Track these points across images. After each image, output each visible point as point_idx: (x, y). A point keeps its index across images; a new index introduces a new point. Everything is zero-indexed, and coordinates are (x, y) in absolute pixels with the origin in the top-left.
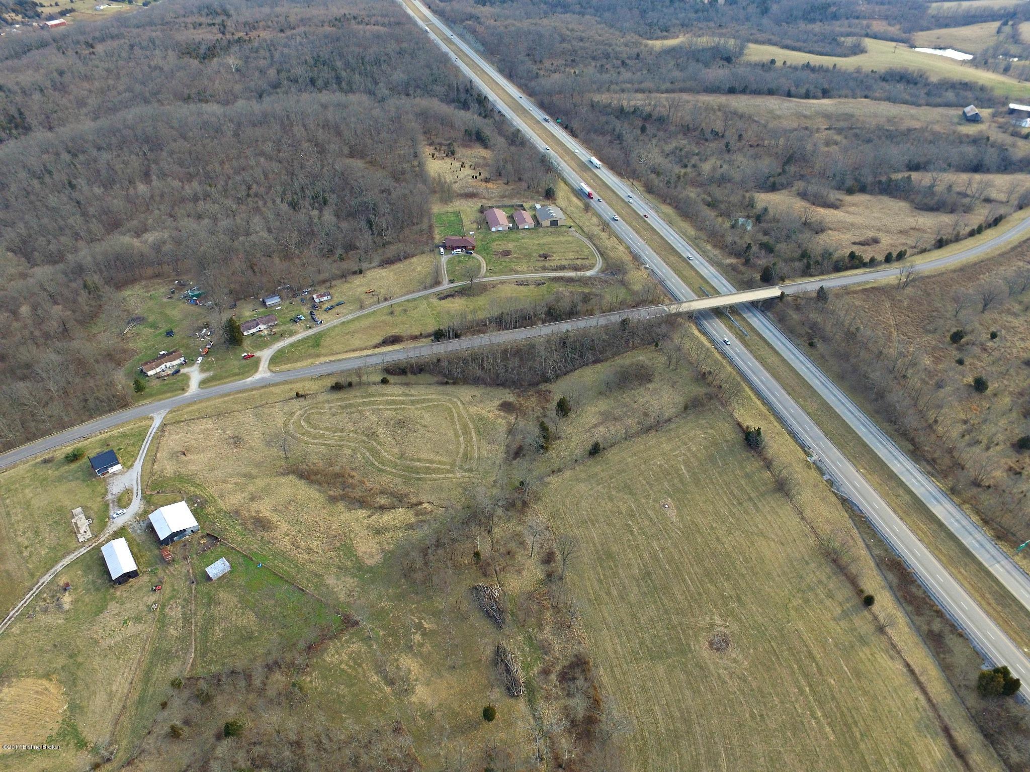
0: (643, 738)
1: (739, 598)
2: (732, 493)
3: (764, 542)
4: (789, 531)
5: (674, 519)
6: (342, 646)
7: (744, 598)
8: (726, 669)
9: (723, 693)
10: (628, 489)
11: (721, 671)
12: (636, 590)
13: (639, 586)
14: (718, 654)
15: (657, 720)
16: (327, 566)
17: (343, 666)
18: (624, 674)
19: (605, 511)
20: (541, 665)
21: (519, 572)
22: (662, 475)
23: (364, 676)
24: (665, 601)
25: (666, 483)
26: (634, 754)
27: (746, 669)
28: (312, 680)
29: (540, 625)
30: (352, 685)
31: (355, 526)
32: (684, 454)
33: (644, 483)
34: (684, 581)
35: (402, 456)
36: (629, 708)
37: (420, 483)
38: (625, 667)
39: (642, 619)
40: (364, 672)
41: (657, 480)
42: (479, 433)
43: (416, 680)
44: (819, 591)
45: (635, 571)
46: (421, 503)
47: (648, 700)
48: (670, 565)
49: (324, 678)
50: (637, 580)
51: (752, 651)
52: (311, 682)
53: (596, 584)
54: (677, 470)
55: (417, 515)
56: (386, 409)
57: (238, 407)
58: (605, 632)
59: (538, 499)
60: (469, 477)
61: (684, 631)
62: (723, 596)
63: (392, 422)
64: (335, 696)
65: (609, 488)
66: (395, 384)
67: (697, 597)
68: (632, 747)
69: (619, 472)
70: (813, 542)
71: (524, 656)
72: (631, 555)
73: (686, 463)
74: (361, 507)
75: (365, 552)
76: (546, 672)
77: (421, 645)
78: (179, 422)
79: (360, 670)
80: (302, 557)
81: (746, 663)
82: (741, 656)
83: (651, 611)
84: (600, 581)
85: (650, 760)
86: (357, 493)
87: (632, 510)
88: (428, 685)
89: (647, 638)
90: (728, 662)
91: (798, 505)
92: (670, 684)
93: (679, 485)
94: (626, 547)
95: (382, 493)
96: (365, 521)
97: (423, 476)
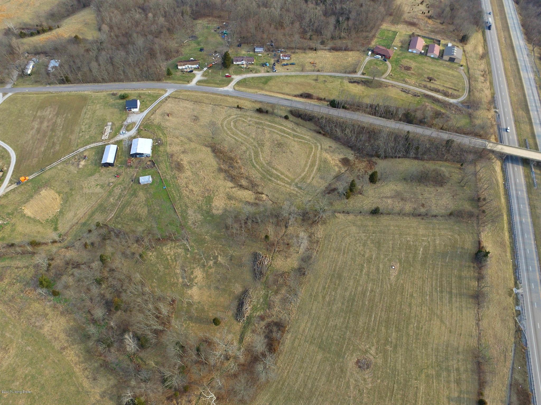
0: (283, 384)
1: (396, 346)
2: (441, 282)
3: (439, 323)
4: (461, 326)
5: (392, 278)
6: (174, 247)
7: (399, 348)
8: (356, 381)
9: (343, 392)
10: (379, 245)
11: (351, 380)
12: (340, 304)
13: (343, 304)
14: (358, 369)
15: (297, 381)
16: (194, 203)
17: (169, 257)
18: (299, 346)
19: (356, 250)
20: (262, 313)
21: (286, 257)
22: (405, 247)
23: (175, 267)
24: (351, 321)
25: (403, 254)
26: (272, 389)
27: (367, 388)
28: (151, 255)
29: (276, 292)
30: (166, 269)
31: (221, 189)
32: (429, 242)
33: (391, 246)
34: (371, 316)
35: (269, 163)
36: (288, 365)
37: (269, 182)
38: (302, 342)
39: (331, 322)
40: (176, 265)
41: (399, 248)
42: (319, 170)
43: (196, 284)
44: (452, 375)
45: (347, 294)
46: (262, 194)
47: (300, 368)
48: (369, 302)
49: (157, 258)
50: (344, 300)
51: (379, 381)
52: (151, 256)
53: (321, 288)
54: (416, 249)
55: (256, 199)
56: (278, 134)
57: (207, 101)
58: (306, 317)
59: (324, 223)
60: (297, 192)
61: (348, 344)
62: (387, 340)
63: (276, 142)
64: (156, 269)
65: (369, 238)
66: (292, 121)
67: (371, 330)
68: (275, 385)
69: (381, 232)
70: (473, 342)
71: (258, 303)
72: (351, 283)
73: (426, 249)
74: (231, 181)
75: (216, 206)
76: (262, 318)
77: (210, 267)
78: (176, 98)
79: (175, 263)
80: (185, 193)
81: (370, 385)
82: (370, 379)
83: (339, 321)
84: (324, 288)
85: (278, 398)
86: (234, 173)
87: (372, 258)
88: (200, 289)
89: (326, 334)
90: (360, 378)
91: (481, 314)
92: (318, 367)
93: (411, 260)
94: (352, 278)
95: (247, 178)
96: (228, 189)
97: (273, 179)
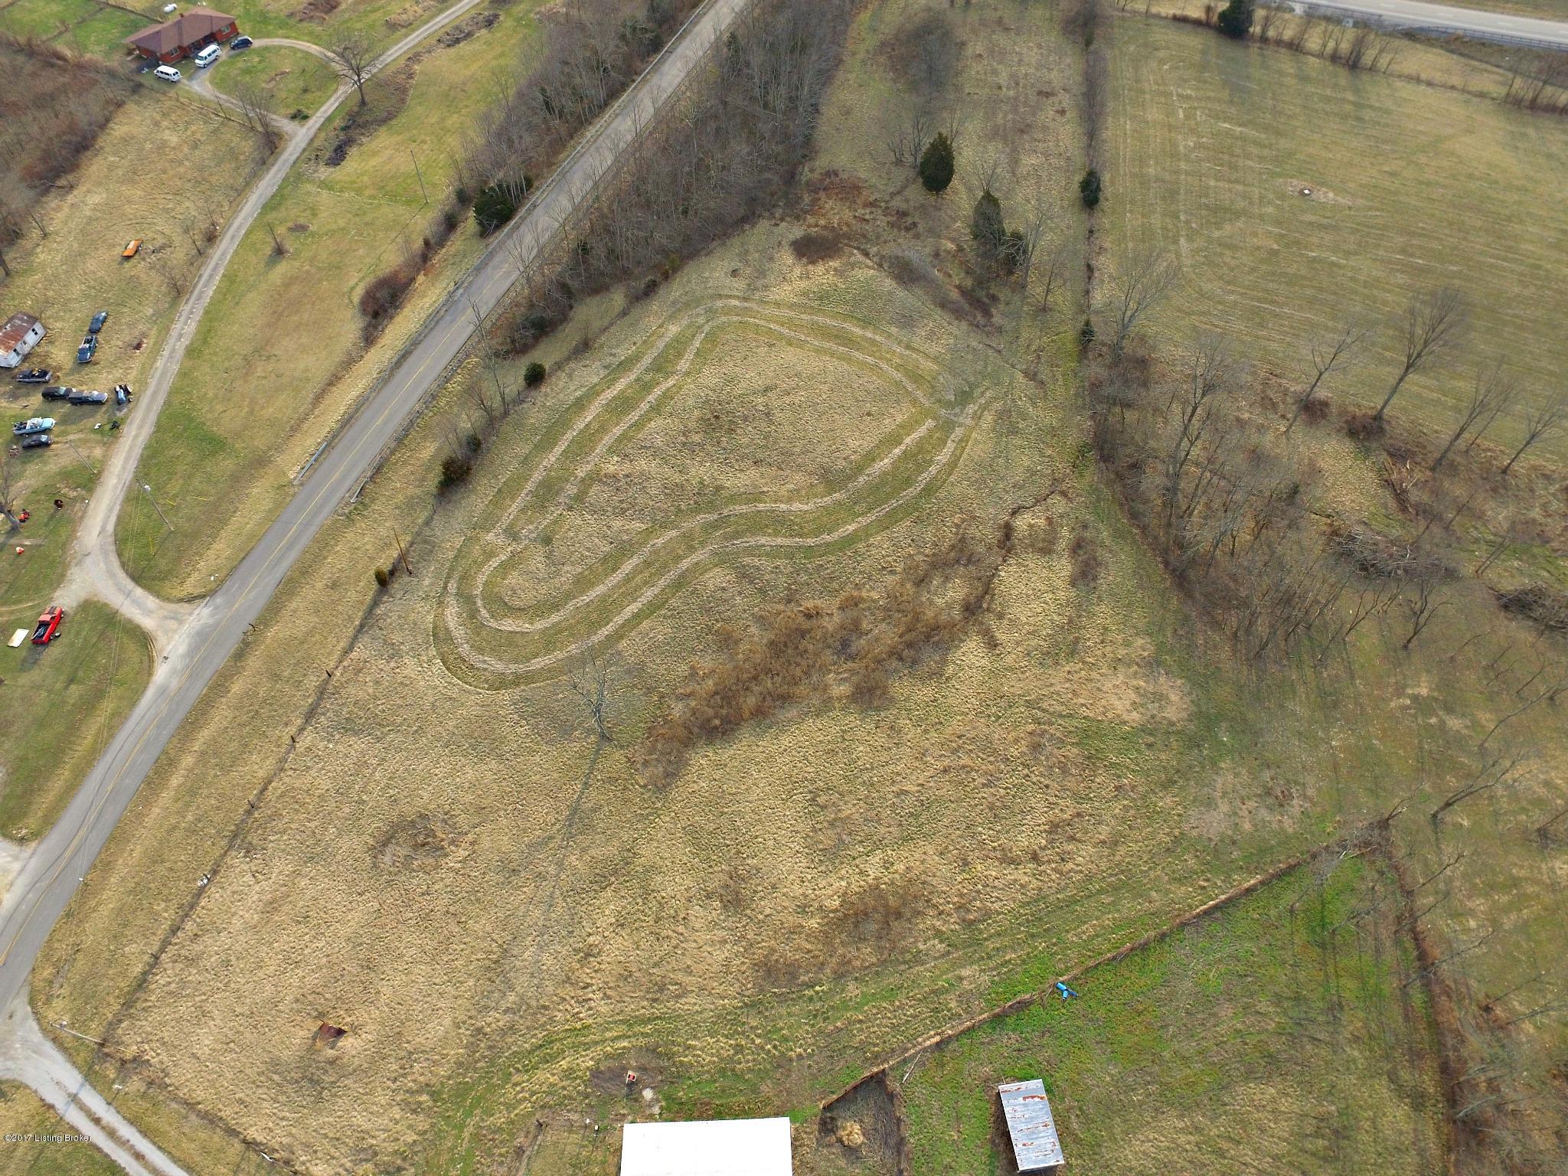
5: (1344, 202)
16: (1145, 811)
17: (1508, 922)
19: (1253, 269)
21: (1315, 471)
22: (1225, 156)
25: (1250, 163)
29: (1470, 512)
31: (1015, 687)
32: (1194, 108)
33: (1225, 185)
35: (831, 480)
37: (942, 494)
41: (1232, 168)
46: (1008, 529)
48: (1450, 261)
54: (1228, 135)
55: (1047, 551)
56: (637, 425)
59: (1140, 340)
60: (984, 408)
63: (697, 437)
66: (559, 366)
67: (1541, 273)
69: (1169, 199)
73: (1221, 116)
74: (944, 648)
75: (1135, 705)
80: (1082, 859)
86: (884, 634)
93: (1268, 152)
95: (921, 582)
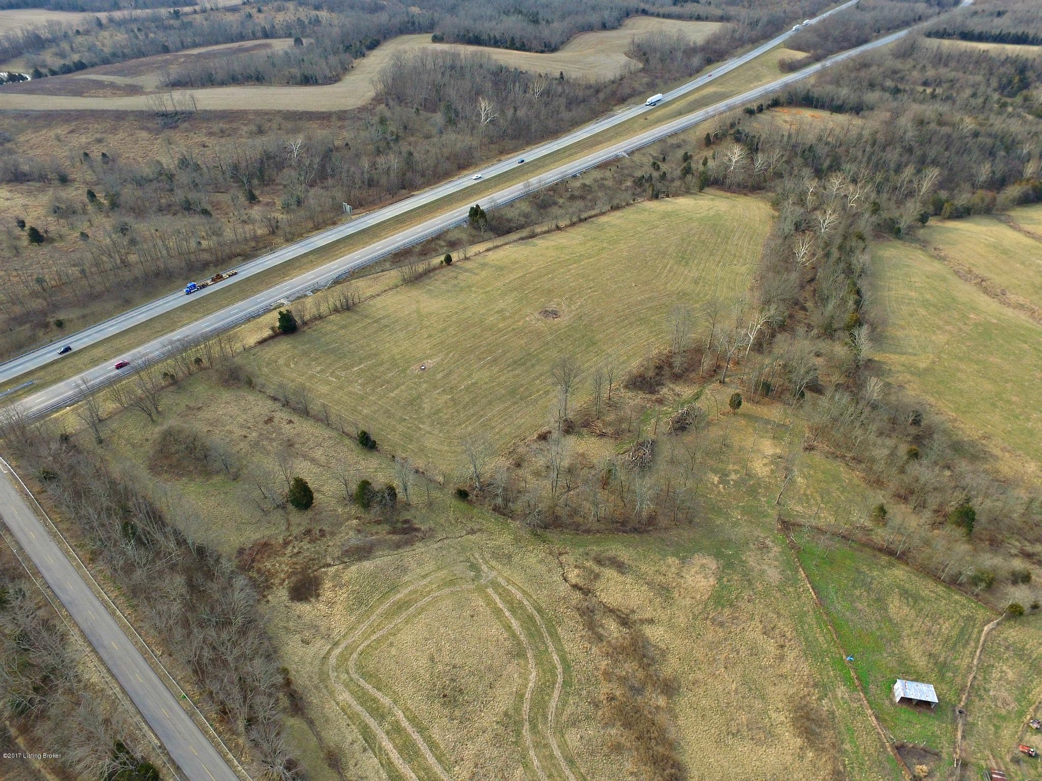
5: (437, 360)
14: (558, 313)
16: (763, 596)
17: (822, 505)
22: (378, 381)
25: (389, 375)
32: (333, 372)
33: (397, 391)
34: (506, 340)
35: (519, 653)
37: (543, 605)
39: (562, 358)
41: (388, 382)
46: (575, 587)
48: (495, 350)
52: (863, 517)
54: (364, 371)
55: (597, 576)
60: (487, 563)
70: (402, 289)
73: (348, 367)
74: (646, 642)
76: (660, 402)
77: (736, 472)
81: (556, 300)
82: (552, 304)
83: (552, 353)
84: (546, 392)
89: (579, 350)
90: (563, 307)
92: (607, 330)
93: (386, 365)
94: (495, 382)
95: (600, 638)
96: (663, 617)
97: (530, 609)
